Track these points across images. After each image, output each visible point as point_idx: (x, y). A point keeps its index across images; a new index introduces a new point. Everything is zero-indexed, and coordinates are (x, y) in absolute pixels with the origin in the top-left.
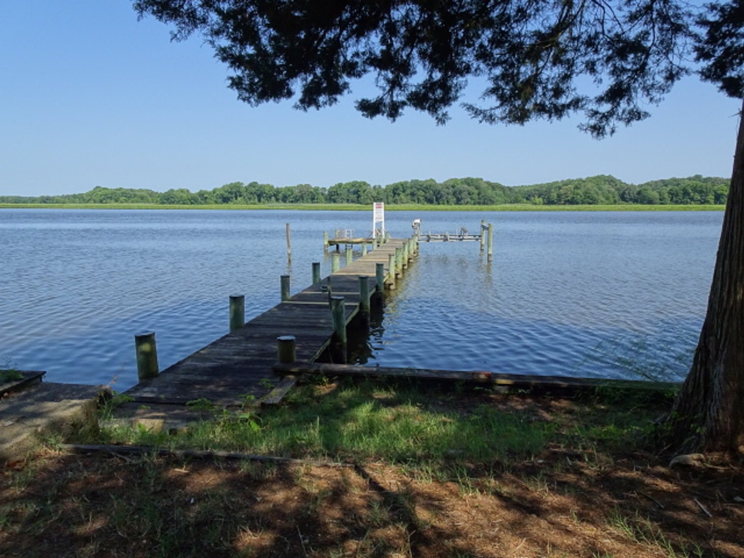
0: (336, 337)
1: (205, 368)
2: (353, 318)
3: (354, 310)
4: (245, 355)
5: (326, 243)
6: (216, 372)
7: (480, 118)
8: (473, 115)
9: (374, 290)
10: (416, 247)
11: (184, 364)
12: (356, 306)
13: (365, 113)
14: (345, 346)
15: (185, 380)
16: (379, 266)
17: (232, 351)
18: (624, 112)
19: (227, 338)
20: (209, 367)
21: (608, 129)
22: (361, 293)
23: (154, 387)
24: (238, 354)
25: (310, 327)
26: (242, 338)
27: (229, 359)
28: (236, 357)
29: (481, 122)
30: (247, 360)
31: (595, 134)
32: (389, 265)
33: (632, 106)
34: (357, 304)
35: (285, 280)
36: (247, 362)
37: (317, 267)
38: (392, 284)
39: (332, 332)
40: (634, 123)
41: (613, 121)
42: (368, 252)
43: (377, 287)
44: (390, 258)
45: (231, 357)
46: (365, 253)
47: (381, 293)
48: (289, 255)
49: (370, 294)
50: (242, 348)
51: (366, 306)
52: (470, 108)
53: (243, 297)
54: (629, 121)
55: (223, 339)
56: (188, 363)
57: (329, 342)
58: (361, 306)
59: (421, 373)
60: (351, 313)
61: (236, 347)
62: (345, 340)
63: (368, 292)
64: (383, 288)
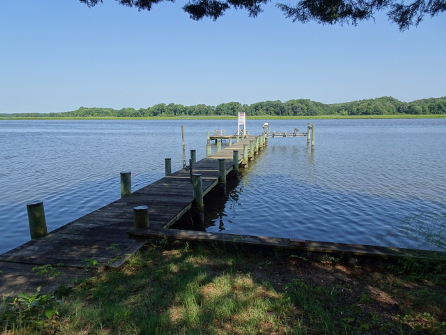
0: (195, 203)
1: (86, 228)
2: (212, 189)
3: (213, 182)
4: (121, 218)
5: (209, 138)
8: (287, 15)
9: (232, 169)
10: (264, 141)
11: (72, 225)
12: (216, 180)
13: (192, 15)
14: (203, 209)
15: (65, 239)
16: (236, 152)
17: (113, 214)
20: (89, 228)
21: (414, 19)
22: (220, 171)
23: (37, 246)
24: (117, 217)
25: (178, 195)
26: (125, 204)
27: (107, 221)
28: (113, 220)
29: (294, 21)
32: (244, 152)
34: (216, 178)
35: (168, 162)
36: (120, 224)
37: (194, 152)
38: (246, 164)
39: (193, 199)
42: (232, 144)
43: (234, 166)
44: (244, 147)
45: (110, 220)
46: (231, 144)
47: (237, 170)
48: (184, 145)
49: (226, 172)
50: (121, 212)
51: (223, 180)
52: (285, 7)
53: (130, 173)
55: (111, 205)
56: (75, 224)
57: (189, 207)
58: (220, 179)
59: (246, 239)
60: (211, 185)
61: (117, 211)
62: (202, 205)
63: (226, 171)
64: (238, 167)
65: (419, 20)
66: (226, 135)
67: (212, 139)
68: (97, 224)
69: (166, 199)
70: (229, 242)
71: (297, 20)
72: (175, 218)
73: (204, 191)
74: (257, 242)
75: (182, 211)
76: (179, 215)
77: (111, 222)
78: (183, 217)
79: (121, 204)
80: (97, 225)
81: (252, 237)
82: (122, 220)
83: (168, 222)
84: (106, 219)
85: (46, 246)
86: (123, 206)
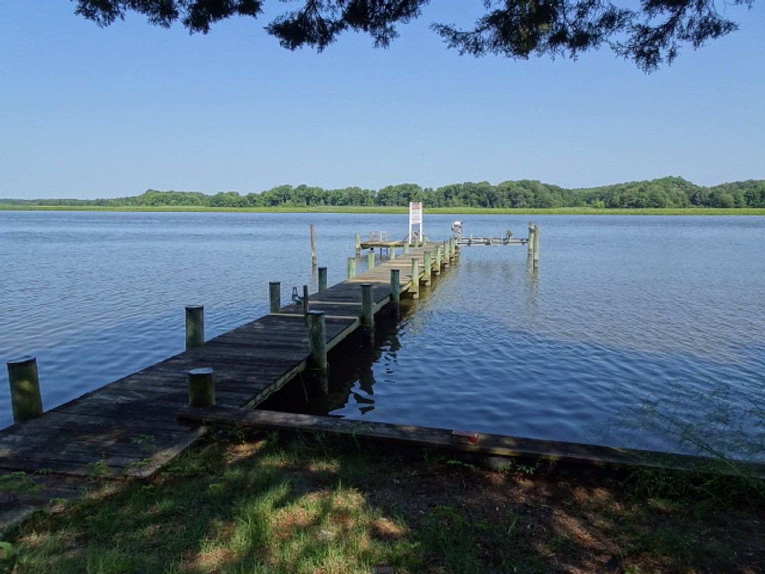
0: (312, 361)
2: (349, 336)
3: (350, 324)
4: (176, 387)
5: (358, 246)
6: (119, 413)
7: (460, 46)
8: (450, 42)
10: (453, 251)
11: (90, 398)
12: (355, 320)
14: (326, 372)
15: (71, 423)
16: (395, 272)
17: (165, 379)
18: (690, 24)
19: (173, 361)
21: (664, 52)
22: (363, 304)
23: (21, 434)
24: (169, 384)
25: (283, 347)
26: (190, 361)
27: (151, 392)
28: (163, 390)
29: (461, 53)
30: (175, 394)
31: (643, 61)
32: (412, 272)
33: (705, 13)
34: (357, 318)
35: (274, 287)
37: (323, 272)
38: (415, 293)
39: (307, 355)
40: (709, 41)
41: (672, 40)
42: (396, 256)
43: (392, 297)
44: (413, 263)
45: (157, 389)
46: (393, 257)
47: (397, 304)
48: (314, 258)
49: (375, 308)
50: (180, 375)
51: (369, 319)
52: (445, 31)
53: (202, 308)
54: (700, 37)
55: (166, 363)
56: (96, 396)
57: (301, 368)
58: (363, 319)
59: (377, 430)
60: (345, 329)
61: (173, 374)
62: (325, 364)
63: (374, 304)
64: (398, 298)
65: (672, 54)
66: (389, 241)
67: (364, 248)
68: (133, 397)
69: (260, 354)
70: (347, 435)
71: (467, 51)
72: (272, 388)
73: (330, 339)
74: (396, 435)
75: (288, 375)
76: (280, 383)
77: (158, 393)
78: (287, 386)
79: (182, 362)
80: (133, 399)
81: (388, 426)
82: (178, 391)
83: (257, 395)
84: (151, 389)
85: (36, 435)
86: (186, 364)
